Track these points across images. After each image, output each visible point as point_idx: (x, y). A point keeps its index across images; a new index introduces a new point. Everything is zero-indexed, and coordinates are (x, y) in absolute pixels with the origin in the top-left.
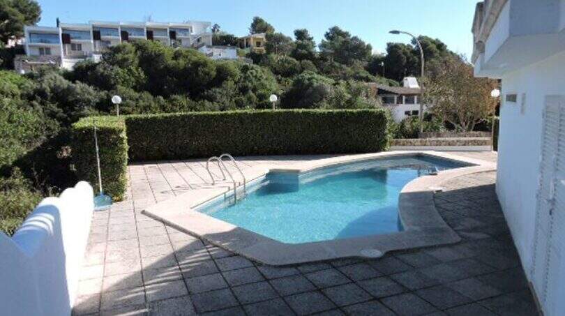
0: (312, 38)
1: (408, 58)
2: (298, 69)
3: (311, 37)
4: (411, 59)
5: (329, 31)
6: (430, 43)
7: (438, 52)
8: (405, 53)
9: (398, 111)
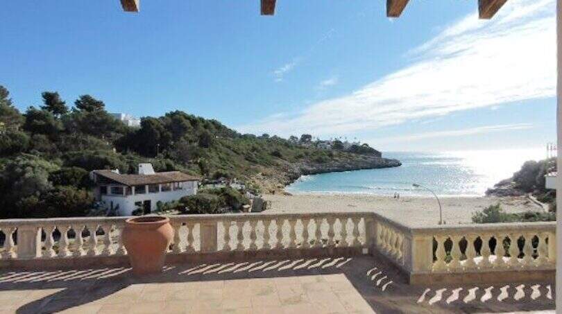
0: (64, 103)
1: (161, 134)
2: (25, 146)
3: (63, 101)
4: (165, 134)
5: (79, 99)
6: (183, 119)
7: (192, 128)
8: (158, 129)
9: (127, 202)
